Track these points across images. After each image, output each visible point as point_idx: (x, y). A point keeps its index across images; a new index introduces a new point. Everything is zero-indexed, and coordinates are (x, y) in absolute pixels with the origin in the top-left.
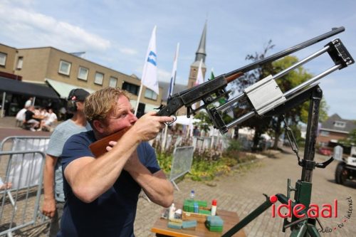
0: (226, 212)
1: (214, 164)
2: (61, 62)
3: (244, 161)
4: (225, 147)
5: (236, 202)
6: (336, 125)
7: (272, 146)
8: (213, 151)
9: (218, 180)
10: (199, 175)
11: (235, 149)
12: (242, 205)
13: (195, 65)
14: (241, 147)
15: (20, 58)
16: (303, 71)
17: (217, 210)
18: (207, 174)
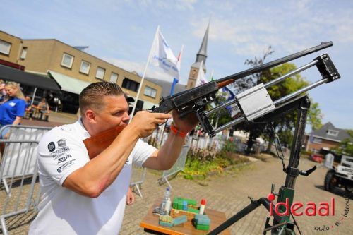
0: (215, 211)
1: (207, 164)
2: (64, 55)
3: (236, 163)
4: (219, 148)
5: (226, 203)
6: (329, 133)
7: (265, 150)
8: (207, 151)
9: (210, 180)
10: (192, 175)
11: (229, 151)
12: (231, 206)
13: (195, 66)
14: (234, 149)
15: (25, 48)
16: (300, 79)
17: (206, 209)
18: (199, 173)
